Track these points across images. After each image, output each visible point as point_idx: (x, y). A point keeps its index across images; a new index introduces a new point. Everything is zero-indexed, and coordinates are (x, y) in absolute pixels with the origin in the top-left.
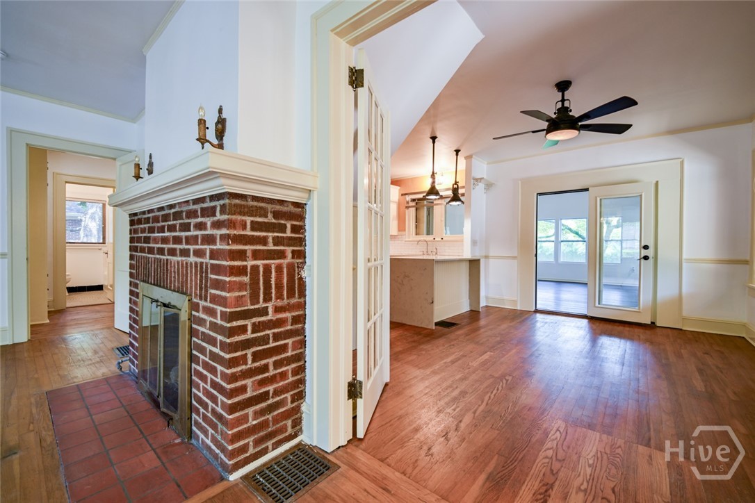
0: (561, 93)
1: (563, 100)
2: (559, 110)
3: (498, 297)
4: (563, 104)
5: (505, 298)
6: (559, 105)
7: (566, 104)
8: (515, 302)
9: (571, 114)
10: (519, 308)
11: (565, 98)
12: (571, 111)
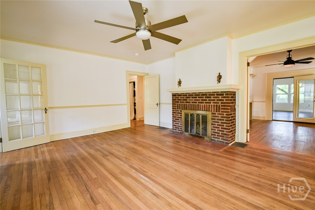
0: (288, 53)
1: (289, 55)
2: (288, 58)
3: (257, 116)
4: (289, 56)
5: (260, 116)
6: (288, 56)
7: (290, 56)
8: (264, 117)
9: (292, 59)
10: (266, 119)
11: (290, 54)
12: (292, 58)
